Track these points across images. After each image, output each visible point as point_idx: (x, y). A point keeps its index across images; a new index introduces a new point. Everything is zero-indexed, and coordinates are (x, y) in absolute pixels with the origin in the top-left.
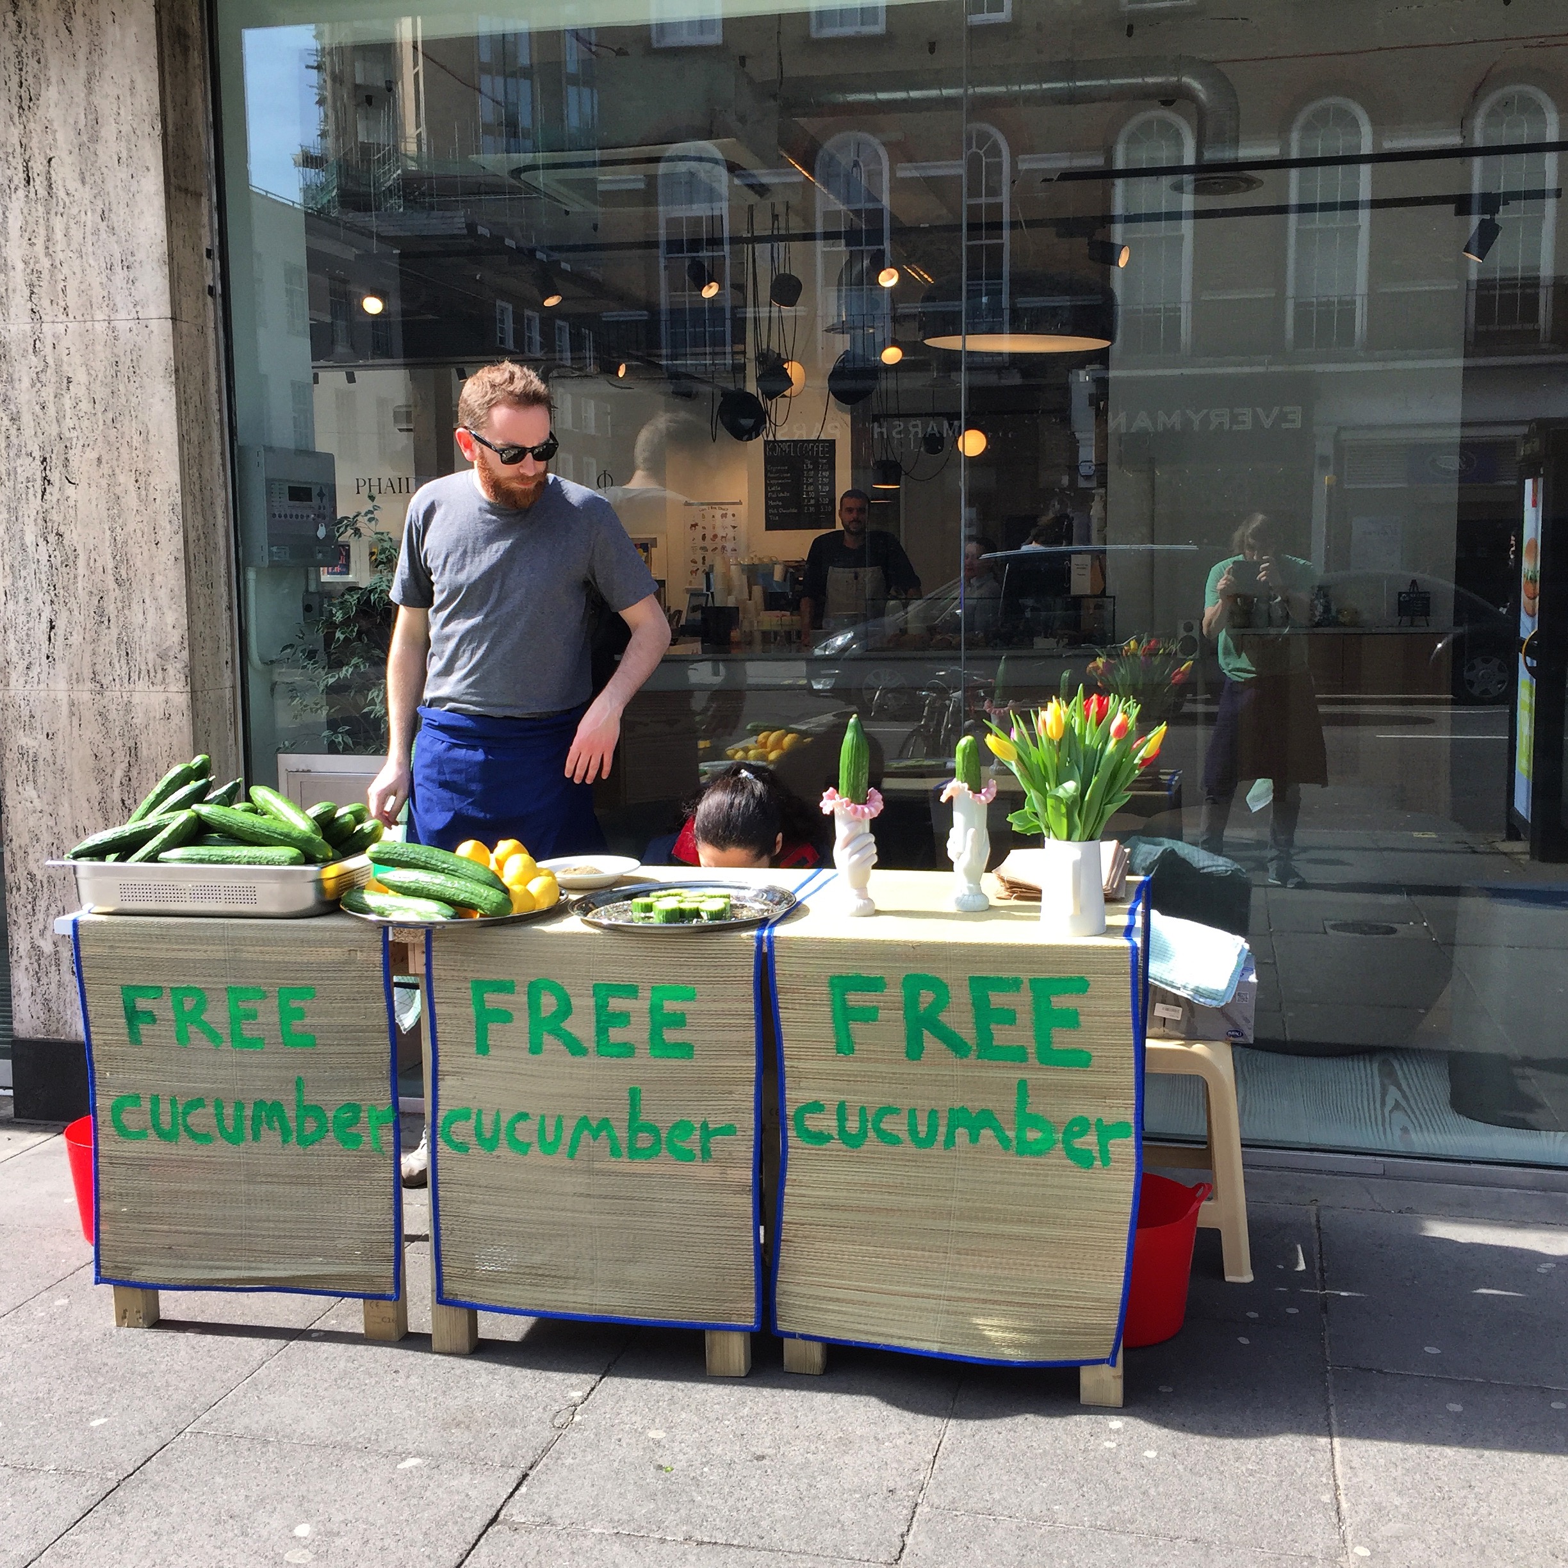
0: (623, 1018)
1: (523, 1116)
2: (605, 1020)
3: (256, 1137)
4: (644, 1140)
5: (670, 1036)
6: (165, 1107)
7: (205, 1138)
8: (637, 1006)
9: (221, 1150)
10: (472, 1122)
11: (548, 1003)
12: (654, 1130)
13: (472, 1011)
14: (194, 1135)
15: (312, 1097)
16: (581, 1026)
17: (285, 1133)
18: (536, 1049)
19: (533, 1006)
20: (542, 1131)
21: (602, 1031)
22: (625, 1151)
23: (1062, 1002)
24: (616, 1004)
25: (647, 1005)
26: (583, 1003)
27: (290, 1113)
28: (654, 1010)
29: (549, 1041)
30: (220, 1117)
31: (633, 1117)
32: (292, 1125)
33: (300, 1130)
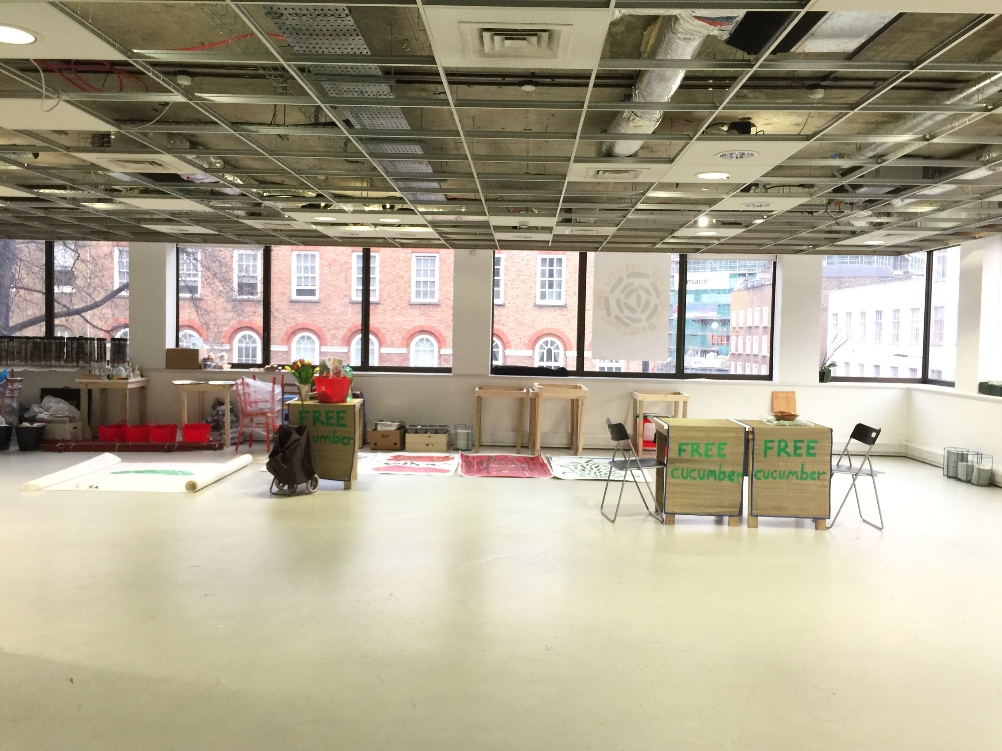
0: (800, 448)
1: (775, 471)
2: (796, 448)
3: (708, 478)
4: (805, 476)
5: (811, 451)
6: (685, 471)
7: (695, 479)
8: (804, 445)
9: (699, 482)
10: (762, 473)
11: (783, 445)
12: (807, 473)
13: (764, 447)
14: (692, 478)
15: (723, 469)
16: (790, 450)
17: (715, 477)
18: (779, 455)
19: (779, 445)
20: (780, 475)
21: (795, 451)
22: (799, 478)
23: (341, 415)
24: (799, 444)
25: (806, 444)
26: (791, 445)
27: (717, 473)
28: (808, 445)
29: (782, 454)
30: (699, 473)
31: (802, 470)
32: (717, 476)
33: (719, 477)
